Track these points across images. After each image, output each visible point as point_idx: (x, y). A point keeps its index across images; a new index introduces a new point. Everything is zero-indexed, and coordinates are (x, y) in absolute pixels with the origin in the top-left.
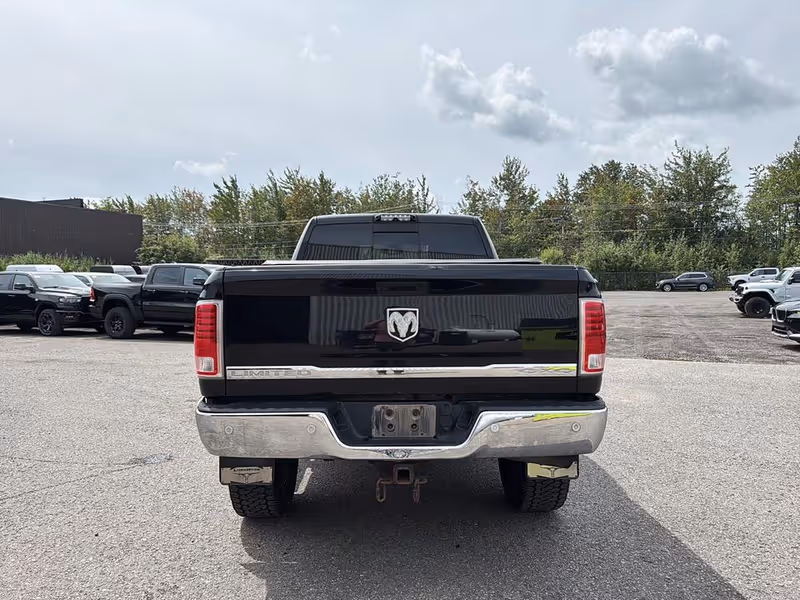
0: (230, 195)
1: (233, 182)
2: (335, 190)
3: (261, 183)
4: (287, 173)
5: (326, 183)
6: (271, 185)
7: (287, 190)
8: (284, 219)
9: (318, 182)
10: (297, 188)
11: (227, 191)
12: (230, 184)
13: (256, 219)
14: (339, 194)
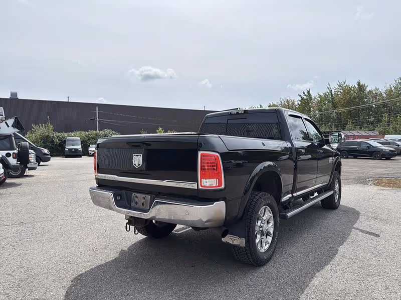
0: (307, 99)
1: (309, 92)
2: (368, 90)
3: (323, 91)
4: (338, 83)
5: (362, 86)
6: (329, 92)
7: (339, 93)
8: (336, 109)
9: (357, 86)
10: (344, 91)
11: (305, 97)
12: (306, 94)
13: (320, 110)
14: (370, 92)
